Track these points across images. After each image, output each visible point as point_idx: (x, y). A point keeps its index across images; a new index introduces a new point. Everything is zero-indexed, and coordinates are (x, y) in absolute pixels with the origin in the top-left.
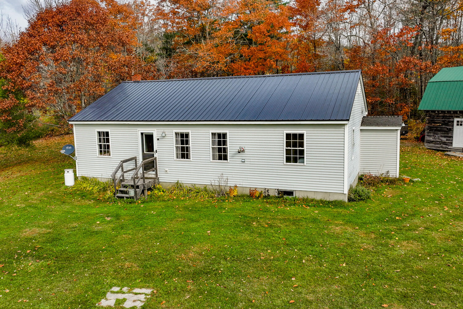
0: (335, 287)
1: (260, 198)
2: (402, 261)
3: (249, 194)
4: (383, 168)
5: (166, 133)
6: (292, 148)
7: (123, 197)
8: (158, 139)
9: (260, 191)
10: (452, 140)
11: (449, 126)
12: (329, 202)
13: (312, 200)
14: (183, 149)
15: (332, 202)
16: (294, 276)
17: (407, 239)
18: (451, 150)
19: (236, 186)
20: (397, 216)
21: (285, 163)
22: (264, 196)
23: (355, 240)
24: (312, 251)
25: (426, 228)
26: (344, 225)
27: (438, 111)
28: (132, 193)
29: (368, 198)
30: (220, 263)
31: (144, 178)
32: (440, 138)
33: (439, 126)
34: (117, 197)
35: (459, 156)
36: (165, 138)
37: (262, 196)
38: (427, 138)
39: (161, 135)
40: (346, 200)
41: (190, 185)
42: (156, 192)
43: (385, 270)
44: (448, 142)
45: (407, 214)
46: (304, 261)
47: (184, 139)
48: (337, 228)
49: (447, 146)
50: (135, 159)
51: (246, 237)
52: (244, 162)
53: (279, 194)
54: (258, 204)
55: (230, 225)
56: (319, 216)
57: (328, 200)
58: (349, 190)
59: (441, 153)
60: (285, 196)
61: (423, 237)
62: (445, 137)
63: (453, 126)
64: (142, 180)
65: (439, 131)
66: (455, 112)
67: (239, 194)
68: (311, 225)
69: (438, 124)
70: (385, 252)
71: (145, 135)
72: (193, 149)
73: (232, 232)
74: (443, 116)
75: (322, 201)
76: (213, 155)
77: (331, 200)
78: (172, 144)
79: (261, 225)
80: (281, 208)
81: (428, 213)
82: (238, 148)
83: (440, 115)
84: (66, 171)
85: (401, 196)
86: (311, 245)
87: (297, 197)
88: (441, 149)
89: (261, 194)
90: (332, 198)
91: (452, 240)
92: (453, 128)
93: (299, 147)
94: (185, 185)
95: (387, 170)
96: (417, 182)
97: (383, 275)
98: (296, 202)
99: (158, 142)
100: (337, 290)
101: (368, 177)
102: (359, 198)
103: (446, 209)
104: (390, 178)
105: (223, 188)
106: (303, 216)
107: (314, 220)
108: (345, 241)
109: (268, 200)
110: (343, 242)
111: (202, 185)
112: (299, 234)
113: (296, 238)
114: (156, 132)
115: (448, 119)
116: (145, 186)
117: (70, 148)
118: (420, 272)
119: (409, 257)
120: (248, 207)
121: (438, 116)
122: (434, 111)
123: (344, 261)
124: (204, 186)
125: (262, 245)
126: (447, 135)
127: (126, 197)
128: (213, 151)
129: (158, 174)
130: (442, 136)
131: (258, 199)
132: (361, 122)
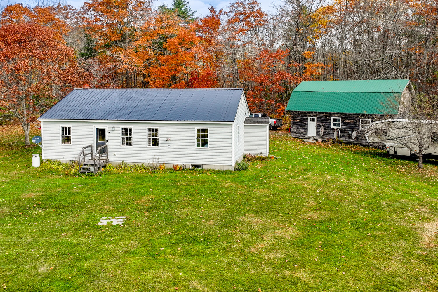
0: (223, 210)
1: (180, 170)
2: (258, 198)
3: (173, 168)
4: (258, 150)
5: (115, 128)
6: (200, 138)
7: (85, 173)
8: (109, 132)
9: (180, 165)
10: (307, 131)
11: (305, 122)
12: (223, 171)
13: (213, 170)
14: (127, 139)
15: (225, 171)
16: (202, 206)
17: (264, 188)
18: (307, 138)
19: (164, 163)
20: (261, 177)
21: (196, 147)
22: (183, 169)
23: (236, 190)
24: (212, 195)
25: (275, 183)
26: (231, 183)
27: (298, 112)
28: (92, 169)
29: (247, 168)
30: (161, 203)
31: (100, 159)
32: (300, 130)
33: (299, 121)
34: (81, 172)
35: (311, 142)
36: (115, 131)
37: (181, 169)
38: (292, 130)
39: (111, 130)
40: (234, 170)
41: (131, 164)
42: (108, 168)
43: (249, 202)
44: (305, 132)
45: (267, 176)
46: (207, 200)
47: (128, 132)
48: (227, 184)
49: (304, 135)
50: (91, 146)
51: (174, 191)
52: (170, 147)
53: (192, 167)
54: (179, 174)
55: (163, 185)
56: (217, 179)
57: (222, 170)
58: (235, 164)
59: (301, 140)
60: (196, 169)
61: (272, 187)
62: (303, 129)
63: (307, 122)
64: (99, 160)
65: (299, 125)
66: (308, 112)
67: (166, 168)
68: (212, 184)
69: (299, 120)
70: (251, 194)
71: (99, 130)
72: (134, 139)
73: (165, 188)
74: (302, 115)
75: (219, 171)
76: (149, 143)
77: (224, 170)
78: (119, 136)
79: (182, 185)
80: (194, 175)
81: (278, 175)
82: (166, 138)
83: (299, 114)
84: (34, 155)
85: (267, 167)
86: (211, 193)
87: (204, 169)
88: (301, 137)
89: (181, 167)
90: (225, 169)
91: (286, 188)
92: (307, 123)
93: (205, 138)
94: (128, 163)
95: (261, 152)
96: (278, 159)
97: (247, 204)
98: (203, 172)
99: (109, 134)
100: (224, 211)
101: (248, 156)
102: (241, 168)
103: (290, 173)
104: (263, 157)
105: (155, 165)
106: (207, 179)
107: (214, 181)
108: (230, 190)
109: (186, 171)
110: (229, 191)
111: (141, 163)
112: (205, 188)
113: (204, 190)
114: (107, 128)
115: (304, 117)
116: (101, 165)
117: (38, 138)
118: (265, 202)
119: (262, 196)
120: (173, 176)
121: (298, 115)
122: (295, 112)
123: (229, 199)
124: (142, 164)
125: (184, 194)
126: (304, 128)
127: (88, 172)
128: (148, 141)
129: (108, 156)
130: (301, 129)
131: (179, 171)
132: (245, 120)
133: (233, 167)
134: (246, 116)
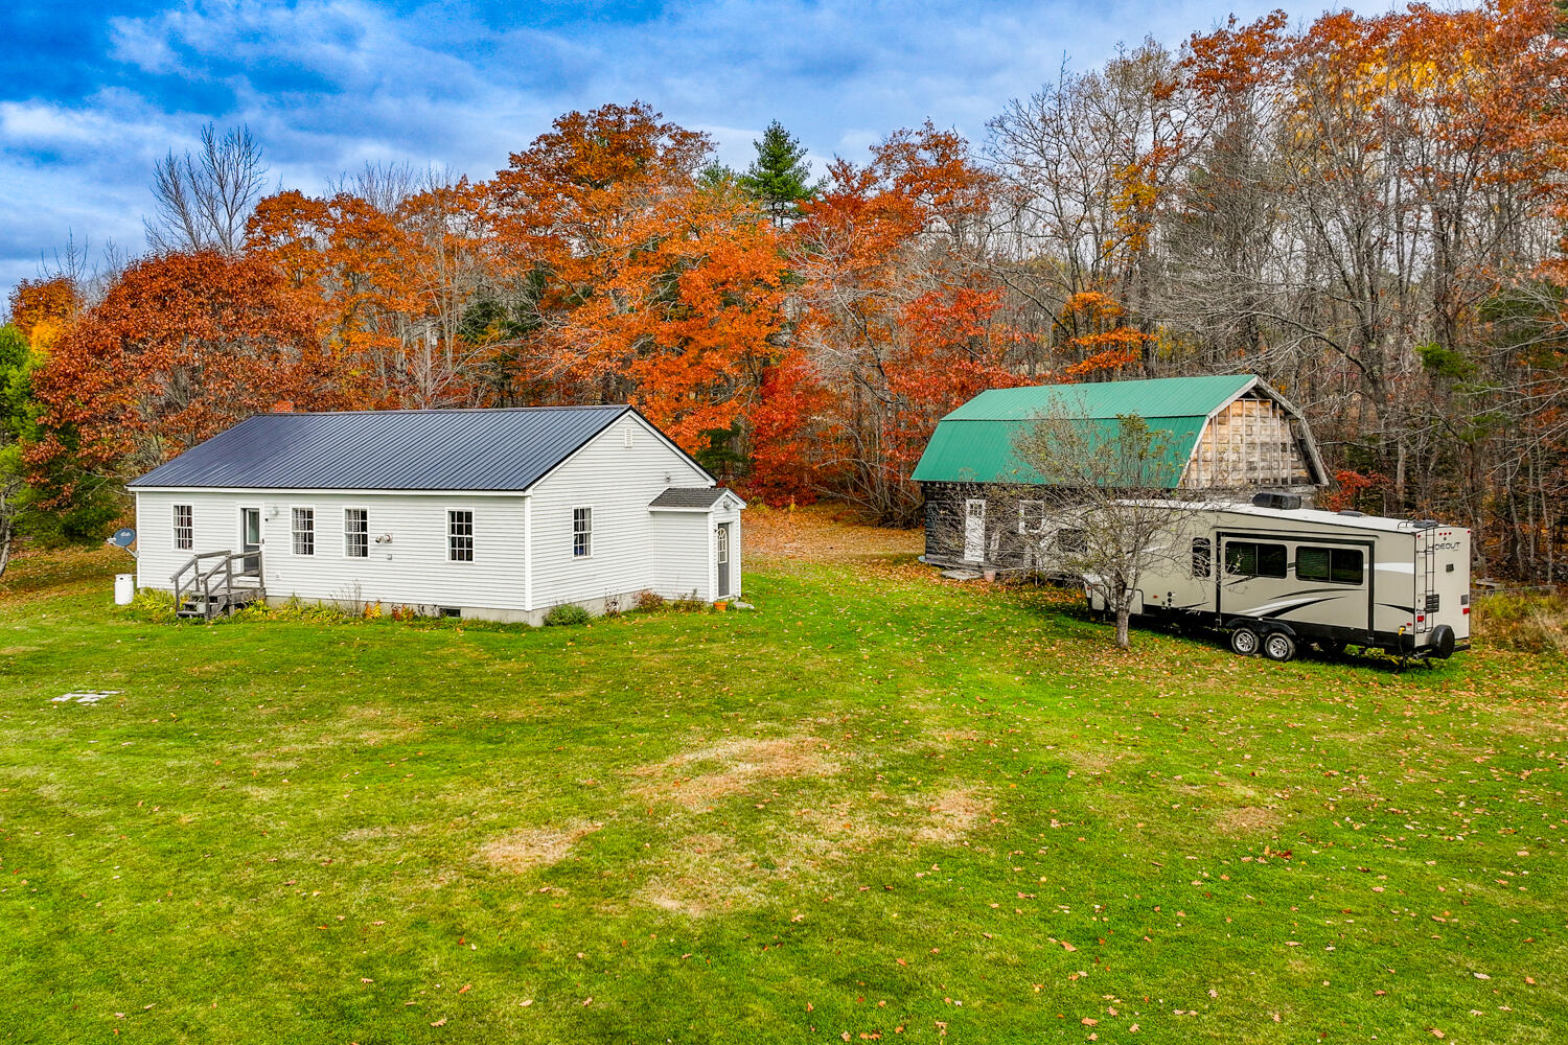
1: (406, 620)
3: (392, 614)
5: (279, 509)
6: (457, 536)
7: (188, 616)
8: (266, 520)
9: (410, 608)
10: (964, 546)
11: (959, 516)
12: (503, 625)
14: (304, 537)
15: (506, 625)
18: (962, 566)
19: (379, 602)
21: (448, 561)
22: (415, 616)
28: (202, 608)
31: (228, 585)
33: (945, 514)
34: (180, 615)
35: (960, 577)
36: (279, 517)
37: (411, 618)
39: (270, 513)
40: (539, 625)
41: (310, 601)
42: (251, 610)
44: (957, 549)
47: (306, 519)
49: (957, 559)
50: (226, 554)
52: (391, 559)
53: (440, 613)
57: (504, 622)
58: (551, 609)
60: (447, 617)
63: (964, 515)
64: (225, 588)
66: (963, 486)
67: (379, 614)
71: (248, 513)
72: (319, 537)
74: (950, 494)
75: (494, 624)
76: (350, 549)
77: (508, 622)
78: (288, 529)
82: (383, 536)
83: (945, 491)
84: (118, 577)
87: (465, 619)
88: (948, 564)
89: (411, 613)
90: (511, 619)
92: (965, 520)
93: (466, 535)
94: (304, 601)
95: (693, 588)
96: (740, 610)
99: (266, 524)
109: (420, 623)
114: (264, 508)
115: (957, 500)
116: (232, 600)
117: (128, 535)
121: (943, 495)
122: (933, 484)
127: (192, 615)
128: (348, 541)
129: (264, 581)
132: (655, 497)
133: (534, 616)
134: (673, 485)
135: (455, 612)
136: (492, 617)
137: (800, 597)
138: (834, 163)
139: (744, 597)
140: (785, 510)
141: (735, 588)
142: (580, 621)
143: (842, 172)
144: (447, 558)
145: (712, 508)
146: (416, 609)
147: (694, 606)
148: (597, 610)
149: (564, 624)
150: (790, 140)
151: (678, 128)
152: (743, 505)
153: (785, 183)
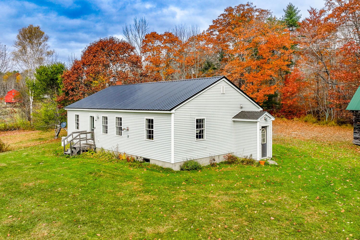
1: (131, 162)
5: (99, 117)
6: (148, 129)
8: (96, 120)
13: (156, 167)
14: (105, 127)
19: (125, 153)
22: (136, 161)
28: (69, 151)
31: (80, 144)
34: (65, 153)
36: (99, 119)
41: (107, 151)
45: (199, 182)
47: (106, 120)
52: (128, 137)
60: (146, 162)
71: (93, 118)
72: (109, 127)
76: (116, 132)
78: (101, 124)
87: (151, 164)
93: (151, 129)
95: (251, 154)
101: (226, 157)
114: (95, 116)
117: (65, 124)
128: (117, 129)
132: (235, 115)
133: (175, 166)
134: (243, 110)
135: (148, 160)
136: (160, 164)
137: (299, 158)
138: (310, 9)
139: (274, 158)
140: (292, 120)
141: (270, 153)
142: (196, 169)
143: (312, 12)
144: (145, 138)
145: (259, 120)
146: (135, 158)
147: (250, 162)
148: (205, 163)
149: (188, 170)
150: (295, 8)
151: (260, 9)
152: (273, 119)
153: (293, 21)
